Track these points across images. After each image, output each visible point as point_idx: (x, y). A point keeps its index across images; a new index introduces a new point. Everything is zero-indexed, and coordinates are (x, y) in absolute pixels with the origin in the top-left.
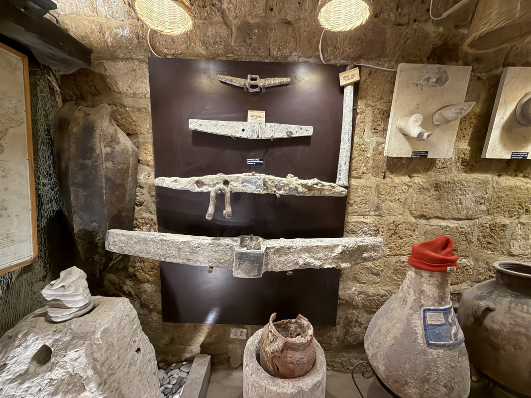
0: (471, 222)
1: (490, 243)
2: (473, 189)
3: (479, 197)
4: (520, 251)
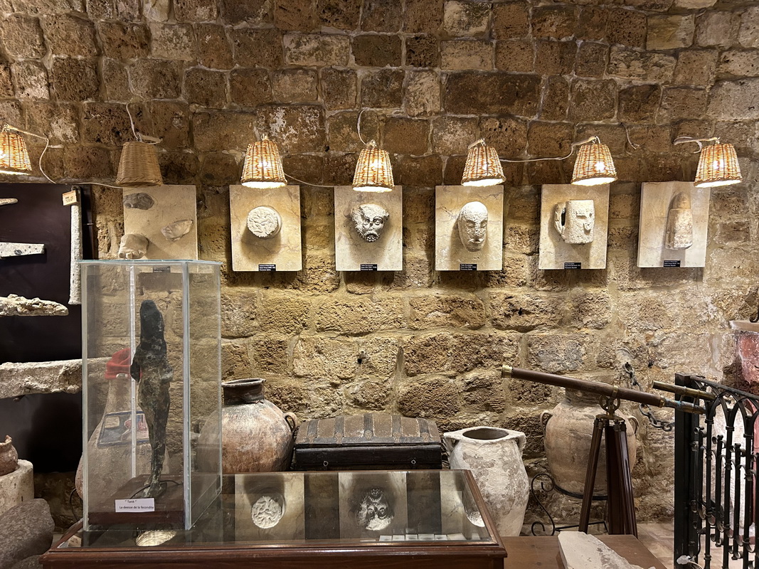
0: (246, 341)
1: (270, 364)
2: (239, 303)
3: (247, 312)
4: (305, 370)
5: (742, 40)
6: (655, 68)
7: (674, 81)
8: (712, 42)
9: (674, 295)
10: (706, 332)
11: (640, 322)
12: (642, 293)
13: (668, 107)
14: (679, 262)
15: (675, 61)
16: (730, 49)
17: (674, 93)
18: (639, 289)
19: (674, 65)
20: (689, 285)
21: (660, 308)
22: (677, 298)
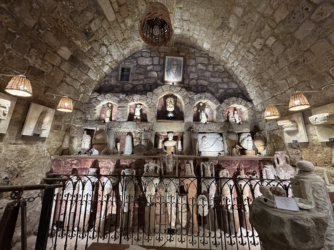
5: (71, 74)
6: (45, 66)
7: (50, 74)
8: (64, 69)
9: (33, 147)
10: (42, 160)
11: (16, 158)
12: (20, 145)
13: (46, 81)
14: (39, 134)
15: (52, 68)
16: (67, 74)
17: (49, 78)
18: (19, 144)
19: (51, 69)
20: (40, 144)
21: (27, 152)
22: (34, 148)
